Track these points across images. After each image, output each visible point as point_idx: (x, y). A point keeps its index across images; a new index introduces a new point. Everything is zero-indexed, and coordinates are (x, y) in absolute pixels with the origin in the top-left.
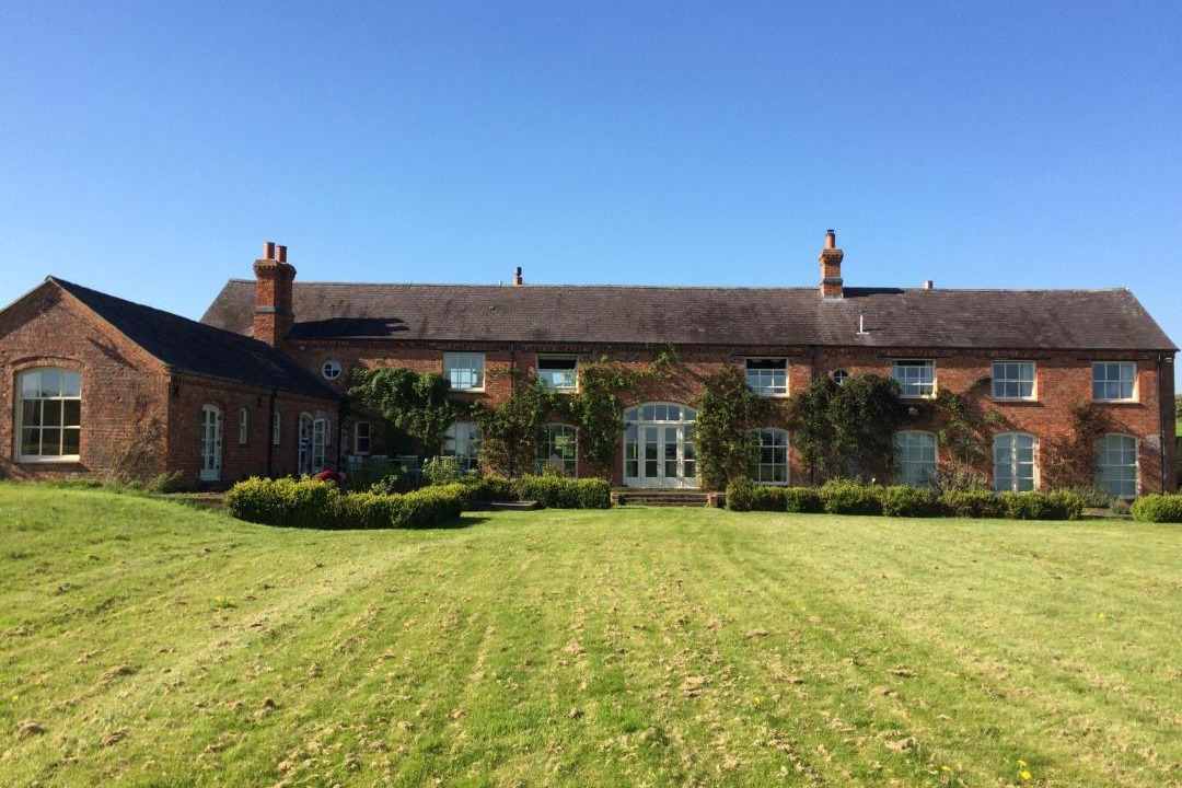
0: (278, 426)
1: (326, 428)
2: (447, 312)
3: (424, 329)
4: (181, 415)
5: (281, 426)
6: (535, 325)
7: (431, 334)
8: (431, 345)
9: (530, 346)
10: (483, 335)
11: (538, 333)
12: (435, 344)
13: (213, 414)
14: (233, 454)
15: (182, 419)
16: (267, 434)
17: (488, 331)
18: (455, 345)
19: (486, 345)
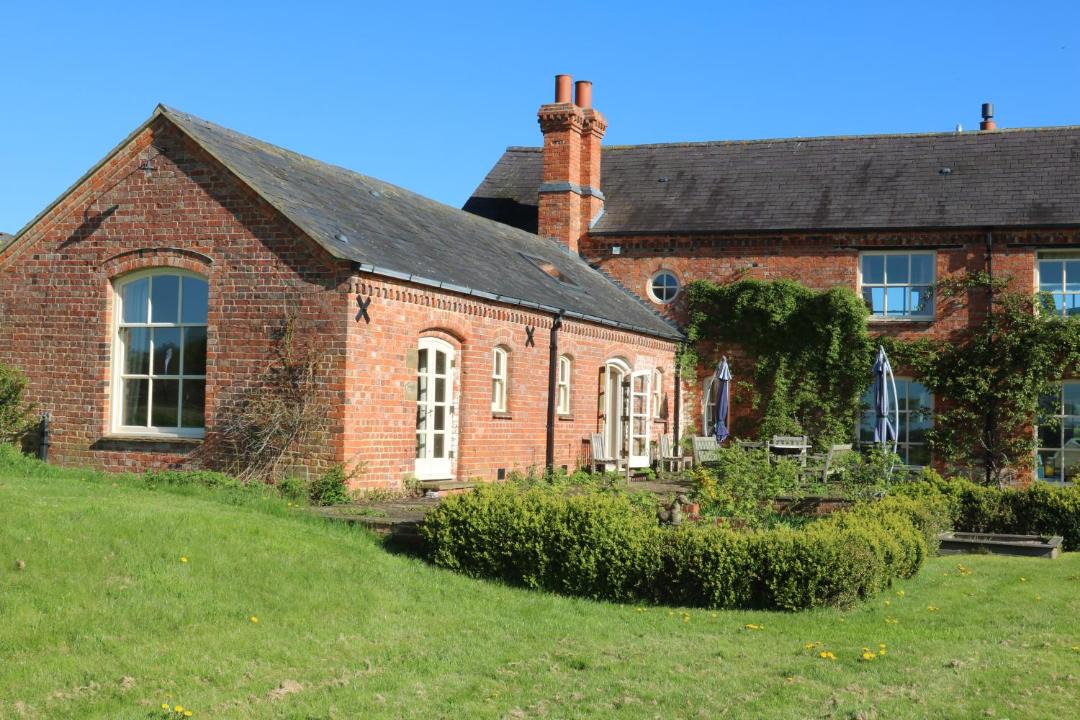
0: (567, 382)
1: (654, 387)
2: (863, 182)
3: (823, 211)
4: (374, 355)
5: (572, 381)
6: (1030, 196)
7: (836, 219)
8: (837, 237)
9: (1024, 234)
10: (931, 218)
11: (1038, 210)
12: (843, 237)
13: (440, 357)
14: (481, 431)
15: (376, 362)
16: (546, 394)
17: (942, 211)
18: (882, 237)
19: (937, 236)
